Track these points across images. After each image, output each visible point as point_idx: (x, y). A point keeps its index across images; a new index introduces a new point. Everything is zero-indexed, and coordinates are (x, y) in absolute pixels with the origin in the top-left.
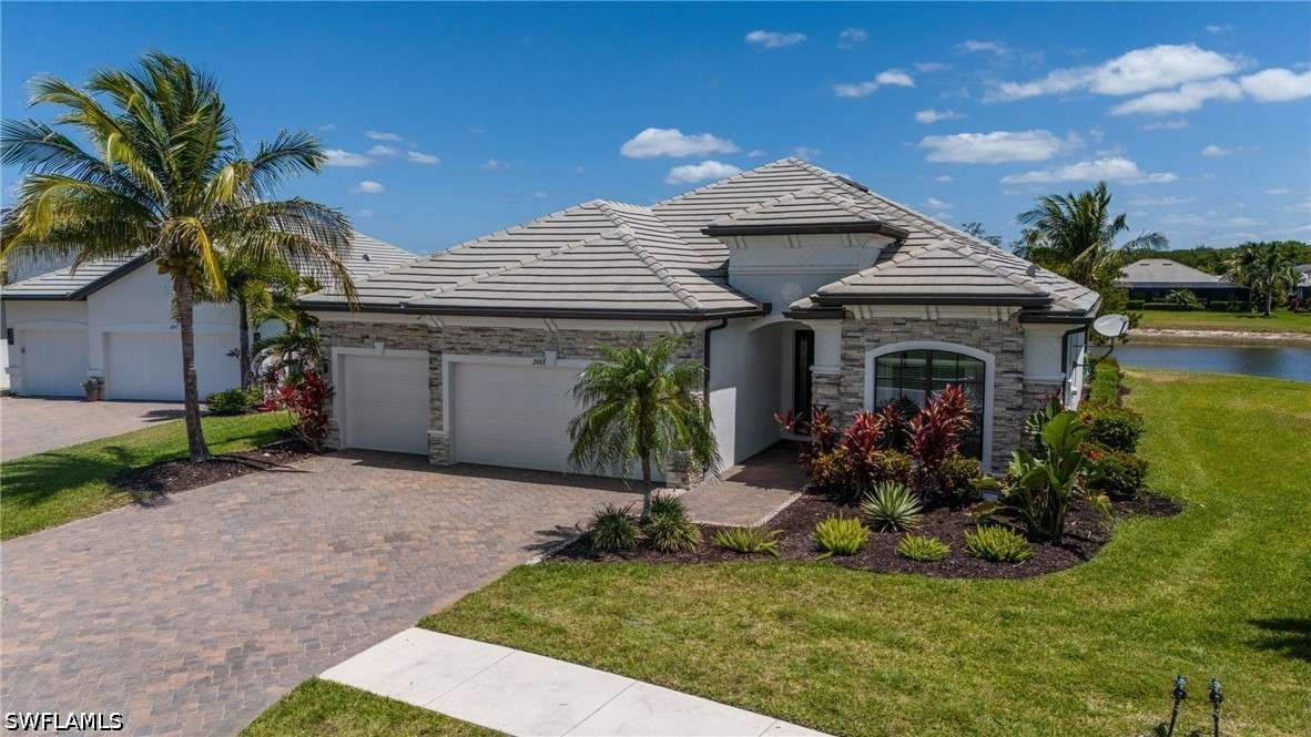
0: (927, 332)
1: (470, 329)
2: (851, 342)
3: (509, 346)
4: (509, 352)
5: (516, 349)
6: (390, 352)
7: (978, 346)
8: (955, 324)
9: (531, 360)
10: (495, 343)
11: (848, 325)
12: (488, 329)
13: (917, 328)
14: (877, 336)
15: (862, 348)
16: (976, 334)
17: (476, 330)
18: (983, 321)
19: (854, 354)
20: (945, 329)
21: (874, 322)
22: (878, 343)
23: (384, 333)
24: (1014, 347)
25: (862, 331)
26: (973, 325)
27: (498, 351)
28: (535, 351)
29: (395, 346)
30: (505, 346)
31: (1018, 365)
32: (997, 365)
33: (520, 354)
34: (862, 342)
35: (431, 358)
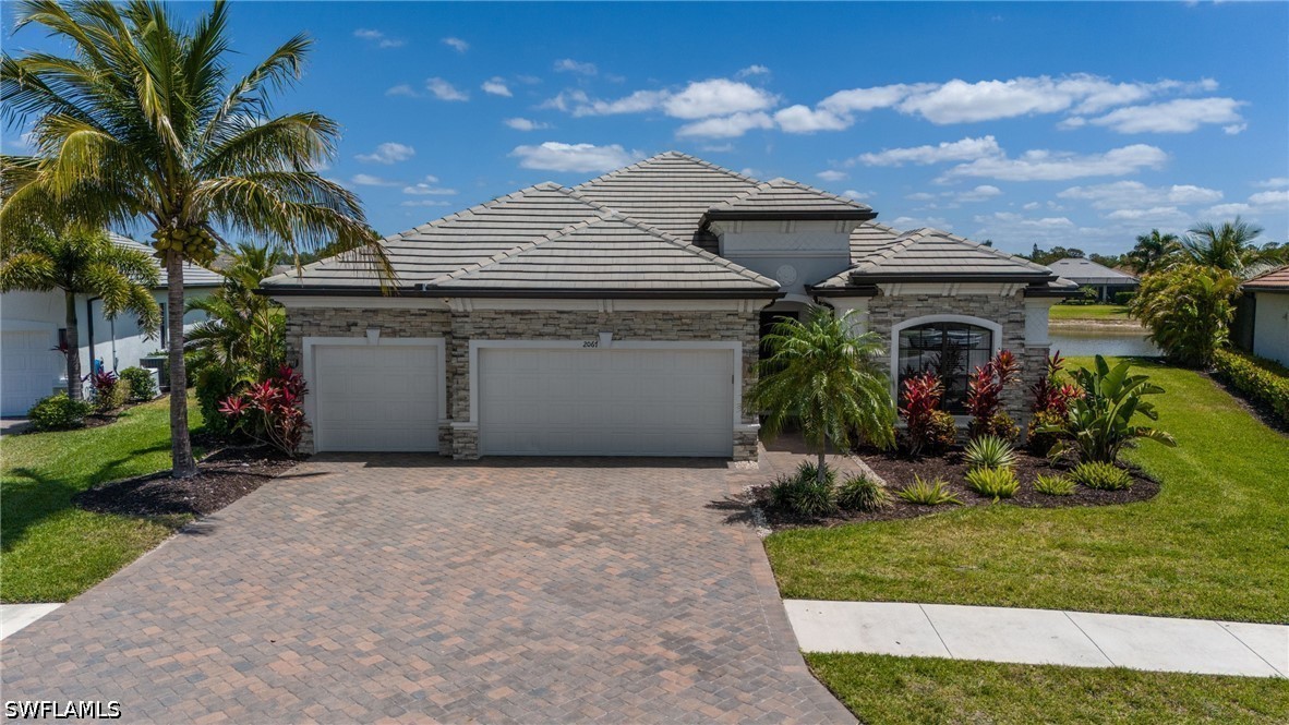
0: (946, 307)
1: (506, 312)
2: (879, 318)
3: (555, 328)
4: (556, 336)
5: (563, 332)
6: (387, 341)
7: (988, 318)
8: (970, 299)
9: (582, 343)
10: (538, 326)
11: (876, 302)
12: (529, 312)
13: (937, 303)
14: (903, 311)
15: (889, 323)
16: (986, 307)
17: (514, 313)
18: (993, 296)
19: (883, 327)
20: (962, 304)
21: (900, 299)
22: (903, 317)
23: (379, 319)
24: (1018, 318)
25: (889, 307)
26: (985, 299)
27: (541, 335)
28: (586, 333)
29: (394, 333)
30: (550, 329)
31: (1020, 333)
32: (1004, 333)
33: (568, 337)
34: (890, 317)
35: (455, 345)
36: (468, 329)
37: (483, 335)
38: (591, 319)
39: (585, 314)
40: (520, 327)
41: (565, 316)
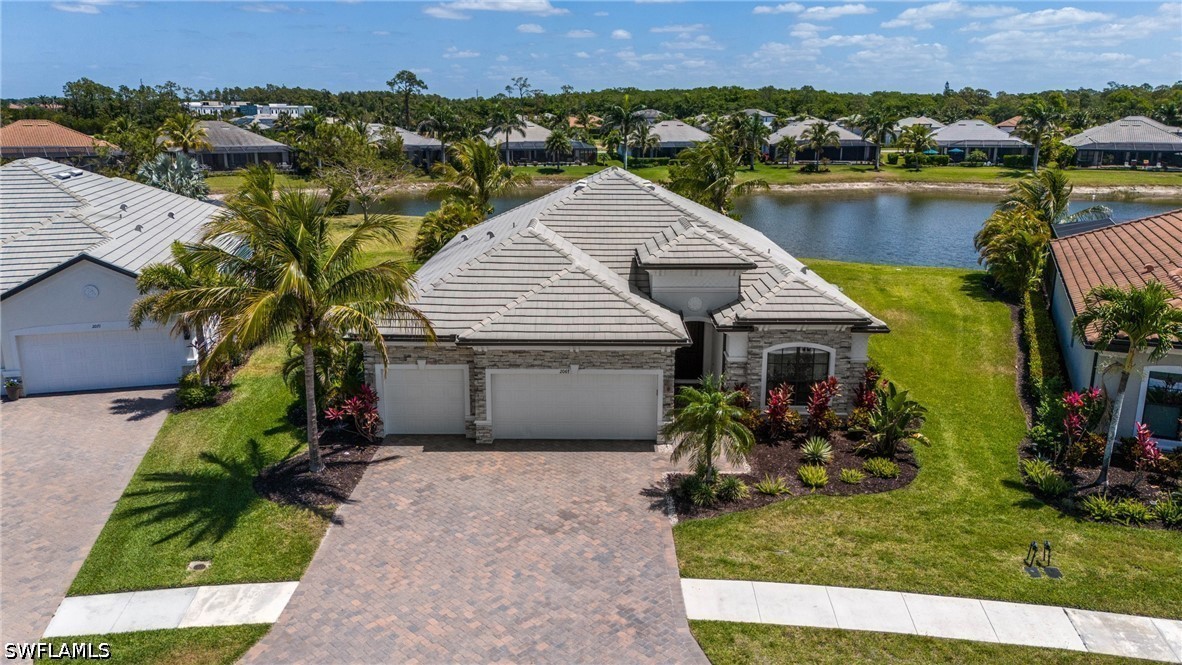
0: (799, 337)
1: (510, 351)
2: (755, 344)
4: (541, 366)
5: (546, 364)
6: (430, 366)
7: (827, 345)
8: (815, 333)
9: (559, 370)
10: (531, 361)
11: (752, 334)
12: (524, 352)
13: (793, 335)
14: (771, 340)
15: (761, 347)
16: (825, 337)
17: (514, 352)
18: (831, 331)
19: (756, 351)
20: (810, 336)
21: (769, 332)
22: (771, 344)
23: (425, 353)
24: (846, 345)
25: (761, 337)
26: (825, 333)
27: (532, 366)
28: (562, 364)
29: (435, 362)
30: (539, 362)
31: (848, 354)
32: (837, 355)
33: (550, 367)
34: (762, 344)
35: (476, 372)
36: (485, 362)
37: (494, 366)
38: (565, 356)
39: (561, 353)
40: (519, 361)
41: (548, 354)
